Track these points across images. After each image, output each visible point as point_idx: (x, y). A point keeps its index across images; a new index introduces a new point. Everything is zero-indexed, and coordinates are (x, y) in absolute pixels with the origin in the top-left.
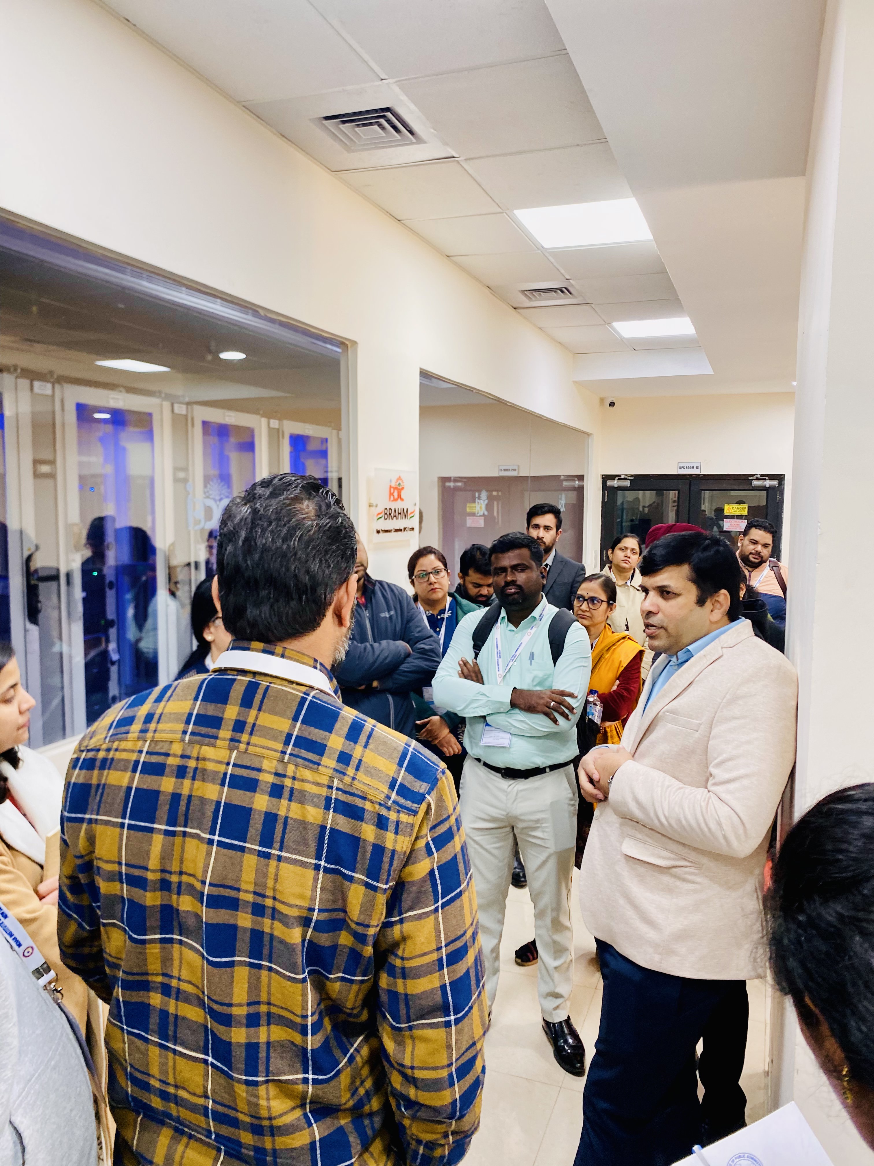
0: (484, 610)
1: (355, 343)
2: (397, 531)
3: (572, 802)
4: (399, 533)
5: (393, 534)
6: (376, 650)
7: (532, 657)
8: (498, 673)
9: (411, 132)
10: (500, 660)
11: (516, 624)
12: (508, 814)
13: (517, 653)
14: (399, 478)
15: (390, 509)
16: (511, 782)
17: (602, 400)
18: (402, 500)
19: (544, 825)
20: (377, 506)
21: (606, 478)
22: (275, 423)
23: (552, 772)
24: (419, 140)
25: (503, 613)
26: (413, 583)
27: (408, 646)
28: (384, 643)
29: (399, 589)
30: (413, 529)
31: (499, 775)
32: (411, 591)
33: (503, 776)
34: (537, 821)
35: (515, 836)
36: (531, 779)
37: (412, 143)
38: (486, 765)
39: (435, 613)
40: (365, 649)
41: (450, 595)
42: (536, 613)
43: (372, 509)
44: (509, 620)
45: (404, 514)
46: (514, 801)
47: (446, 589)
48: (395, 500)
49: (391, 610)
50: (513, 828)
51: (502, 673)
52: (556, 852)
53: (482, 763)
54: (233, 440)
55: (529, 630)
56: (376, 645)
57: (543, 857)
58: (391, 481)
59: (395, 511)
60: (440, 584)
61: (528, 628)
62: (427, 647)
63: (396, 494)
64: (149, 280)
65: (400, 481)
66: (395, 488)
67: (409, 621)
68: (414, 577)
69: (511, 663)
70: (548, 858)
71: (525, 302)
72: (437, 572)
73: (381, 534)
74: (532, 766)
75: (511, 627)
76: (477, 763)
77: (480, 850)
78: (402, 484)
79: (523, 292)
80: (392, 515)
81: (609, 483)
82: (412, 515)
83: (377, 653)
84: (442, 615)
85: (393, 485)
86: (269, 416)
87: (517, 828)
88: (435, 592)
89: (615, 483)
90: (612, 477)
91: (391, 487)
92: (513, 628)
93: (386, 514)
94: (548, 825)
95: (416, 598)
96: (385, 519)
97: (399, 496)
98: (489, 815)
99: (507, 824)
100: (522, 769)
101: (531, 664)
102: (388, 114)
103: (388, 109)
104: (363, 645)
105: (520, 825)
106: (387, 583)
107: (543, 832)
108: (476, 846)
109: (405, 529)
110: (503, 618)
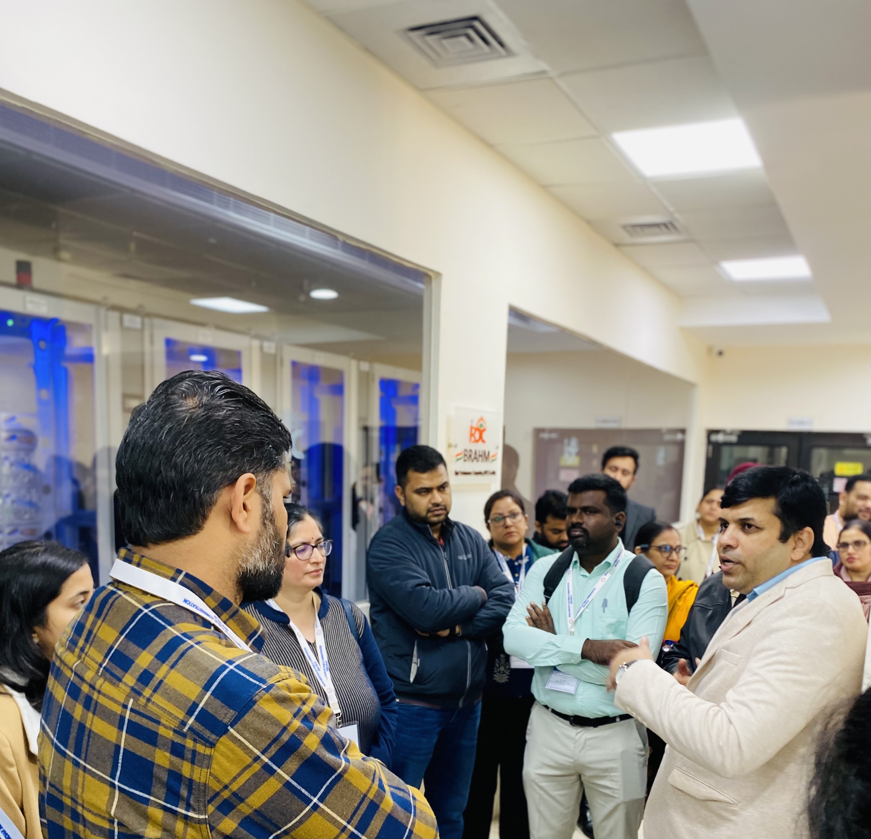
0: (558, 554)
1: (438, 274)
2: (477, 473)
3: (643, 753)
4: (479, 476)
5: (473, 477)
6: (454, 598)
7: (605, 603)
8: (569, 619)
9: (501, 44)
10: (571, 605)
11: (590, 570)
12: (575, 761)
13: (590, 599)
14: (482, 419)
15: (471, 451)
16: (580, 730)
17: (710, 350)
18: (483, 441)
19: (612, 774)
20: (456, 446)
21: (711, 432)
22: (365, 366)
23: (623, 722)
24: (510, 53)
25: (576, 557)
26: (488, 527)
27: (483, 591)
28: (464, 589)
29: (475, 533)
30: (494, 473)
31: (568, 722)
32: (486, 535)
33: (571, 724)
34: (606, 770)
35: (582, 784)
36: (600, 727)
37: (501, 57)
38: (554, 712)
39: (514, 558)
40: (444, 595)
41: (527, 541)
42: (610, 558)
43: (452, 449)
44: (582, 565)
45: (485, 456)
46: (583, 748)
47: (523, 533)
48: (477, 441)
49: (469, 553)
50: (580, 776)
51: (573, 618)
52: (625, 802)
53: (550, 710)
54: (324, 383)
55: (603, 576)
56: (454, 591)
57: (610, 806)
58: (472, 421)
59: (476, 453)
60: (517, 527)
61: (602, 574)
62: (504, 594)
63: (477, 435)
64: (238, 210)
65: (482, 422)
66: (477, 429)
67: (486, 565)
68: (489, 521)
69: (582, 609)
70: (615, 809)
71: (627, 239)
72: (513, 515)
73: (460, 476)
74: (600, 715)
75: (584, 572)
76: (545, 709)
77: (546, 796)
78: (484, 425)
79: (625, 227)
80: (473, 456)
81: (714, 438)
82: (494, 458)
83: (456, 599)
84: (520, 561)
85: (475, 425)
86: (359, 358)
87: (584, 776)
88: (511, 536)
89: (720, 438)
90: (717, 432)
91: (472, 428)
92: (586, 573)
93: (465, 455)
94: (617, 775)
95: (491, 543)
96: (465, 461)
97: (481, 437)
98: (555, 762)
99: (573, 772)
100: (591, 717)
101: (604, 611)
102: (477, 24)
103: (475, 18)
104: (442, 591)
105: (588, 773)
106: (464, 526)
107: (612, 781)
108: (542, 792)
109: (486, 472)
110: (576, 562)
